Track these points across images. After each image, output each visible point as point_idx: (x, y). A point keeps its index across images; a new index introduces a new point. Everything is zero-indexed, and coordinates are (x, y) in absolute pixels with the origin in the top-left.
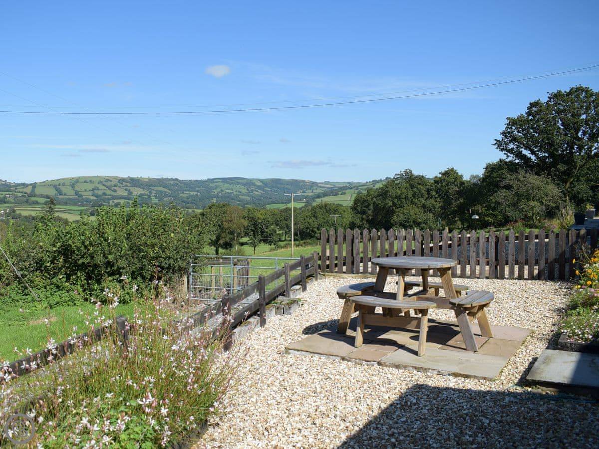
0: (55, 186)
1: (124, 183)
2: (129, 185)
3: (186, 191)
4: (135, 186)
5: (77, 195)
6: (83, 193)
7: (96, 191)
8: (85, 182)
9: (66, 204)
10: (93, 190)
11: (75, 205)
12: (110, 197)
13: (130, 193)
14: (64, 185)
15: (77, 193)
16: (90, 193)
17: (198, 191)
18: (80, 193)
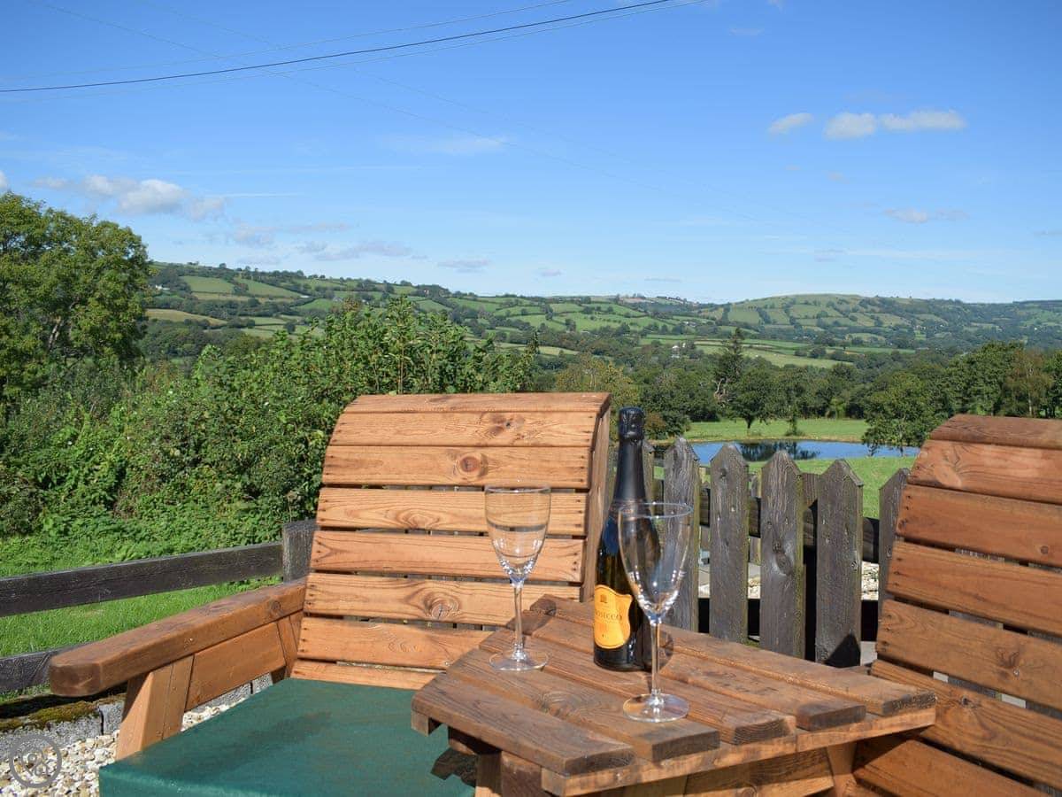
0: (758, 310)
1: (870, 307)
2: (877, 309)
3: (974, 322)
4: (887, 311)
5: (792, 324)
6: (802, 322)
7: (823, 319)
8: (806, 303)
9: (774, 338)
10: (818, 317)
11: (789, 339)
12: (845, 328)
13: (879, 323)
14: (772, 307)
15: (793, 321)
16: (815, 322)
17: (995, 323)
18: (797, 321)
